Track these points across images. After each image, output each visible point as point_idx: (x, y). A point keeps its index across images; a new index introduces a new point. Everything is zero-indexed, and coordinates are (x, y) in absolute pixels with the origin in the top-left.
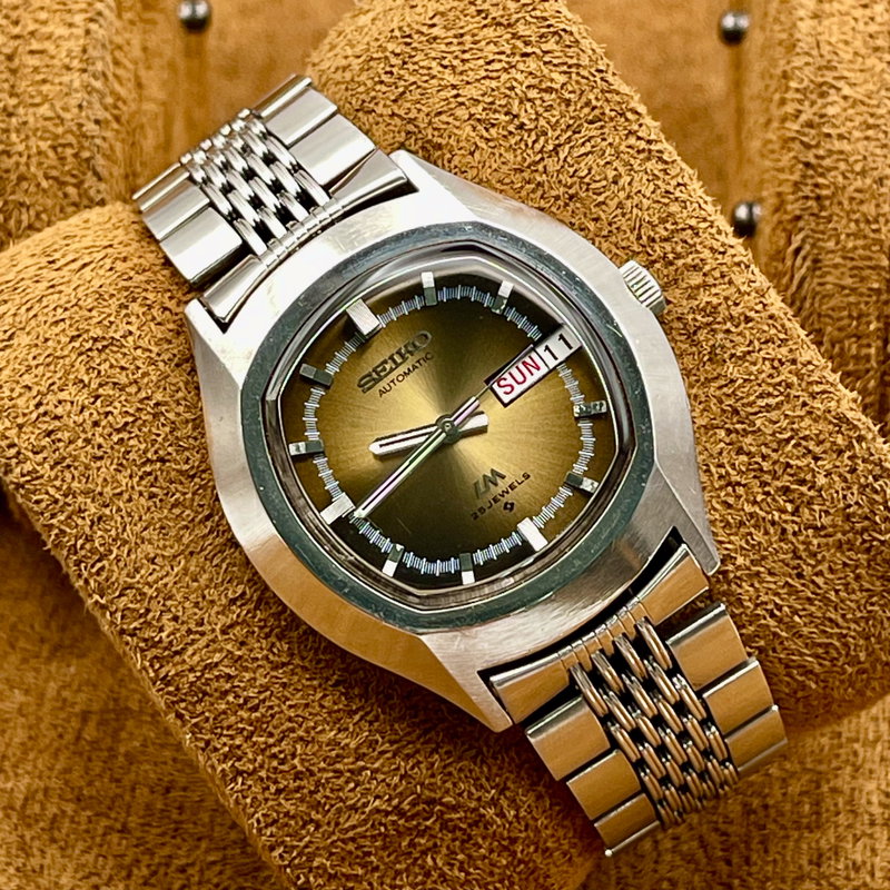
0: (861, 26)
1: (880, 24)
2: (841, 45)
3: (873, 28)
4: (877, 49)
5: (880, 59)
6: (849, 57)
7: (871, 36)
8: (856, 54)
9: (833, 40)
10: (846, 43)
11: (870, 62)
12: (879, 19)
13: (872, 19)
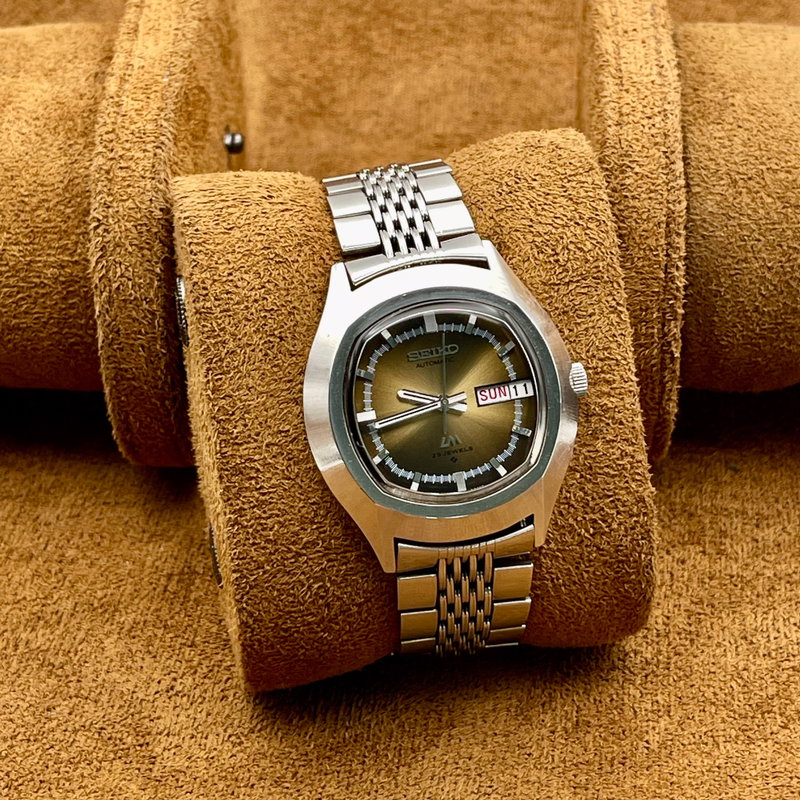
0: (646, 130)
1: (659, 129)
2: (634, 141)
3: (654, 131)
4: (656, 144)
5: (659, 150)
6: (639, 148)
7: (653, 136)
8: (643, 147)
9: (629, 138)
10: (637, 140)
11: (651, 152)
12: (658, 125)
13: (654, 125)
